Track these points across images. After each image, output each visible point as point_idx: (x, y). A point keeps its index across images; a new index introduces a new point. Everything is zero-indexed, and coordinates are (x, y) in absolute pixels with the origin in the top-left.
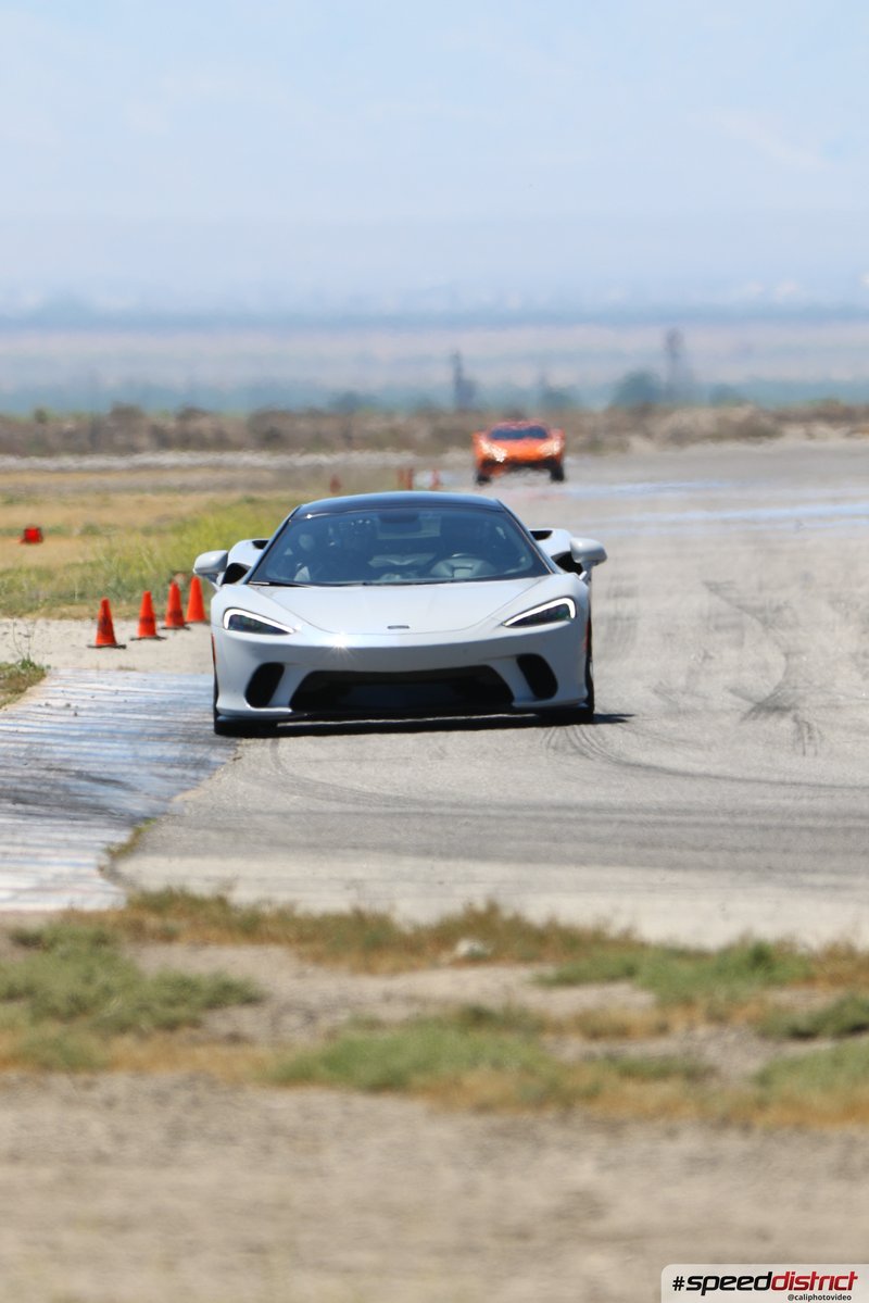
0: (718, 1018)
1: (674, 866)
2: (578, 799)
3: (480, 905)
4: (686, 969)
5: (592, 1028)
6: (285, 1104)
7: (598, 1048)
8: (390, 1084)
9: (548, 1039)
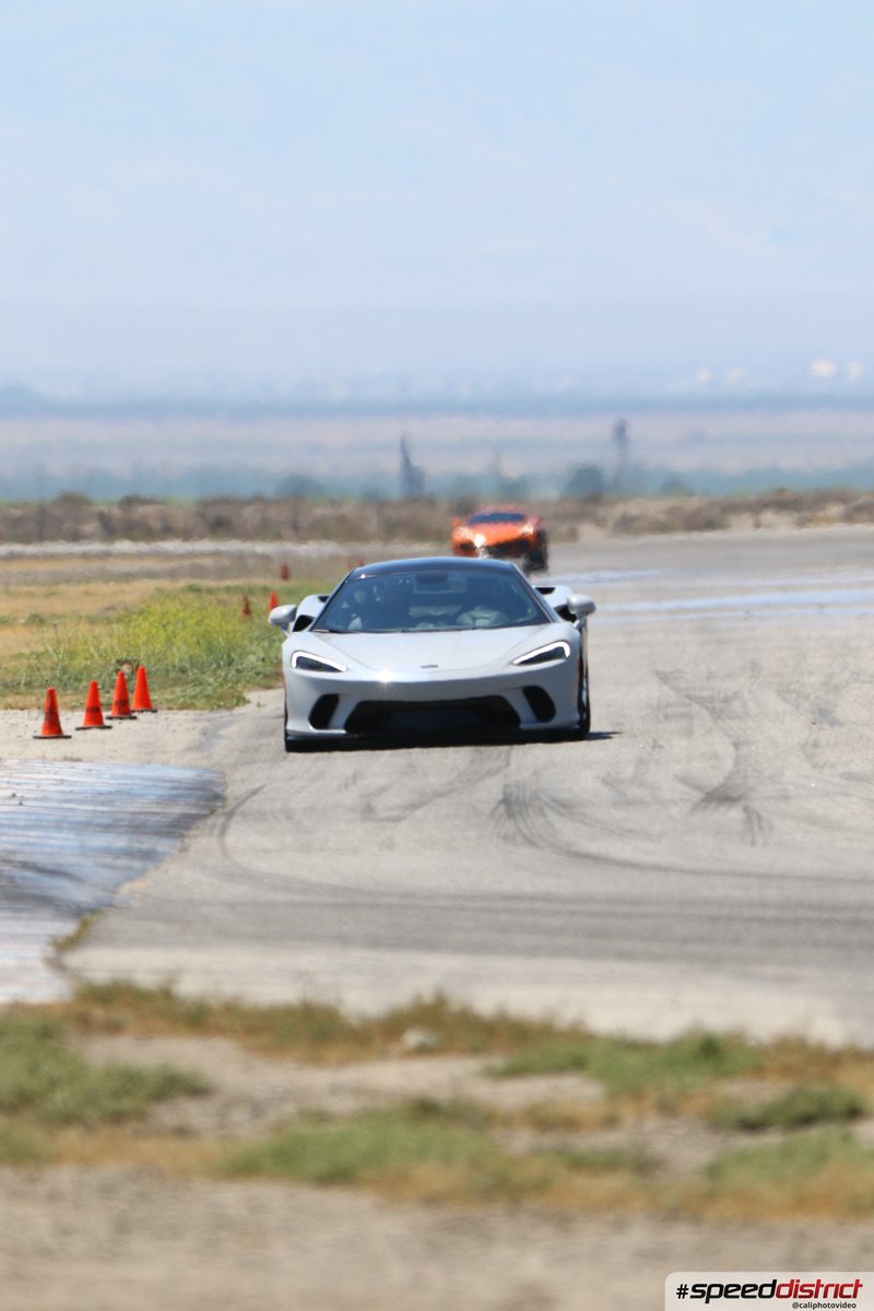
0: (667, 1109)
2: (528, 888)
3: (428, 997)
4: (634, 1061)
5: (541, 1119)
6: (232, 1197)
7: (550, 1140)
8: (338, 1176)
9: (497, 1133)
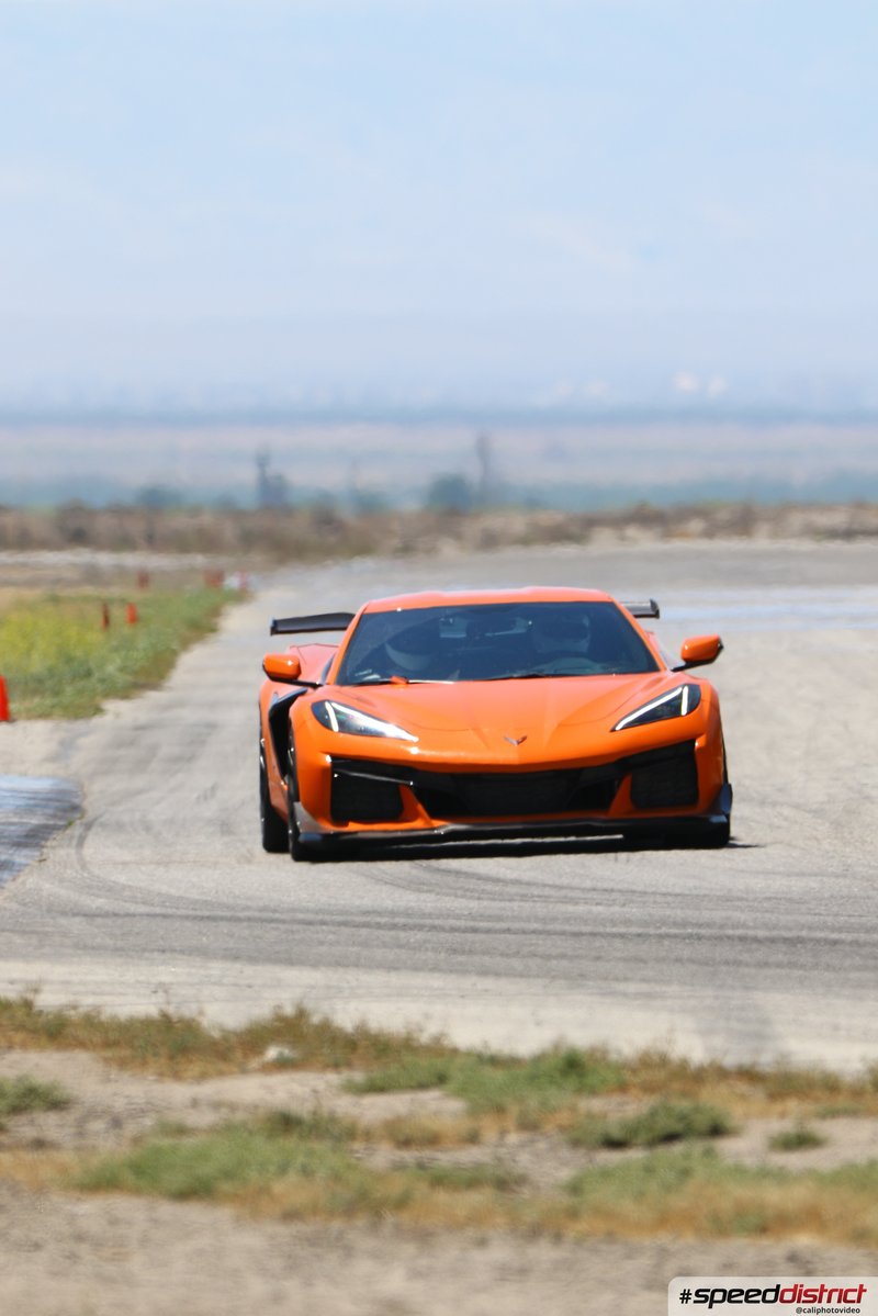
0: (528, 1125)
1: (484, 972)
3: (289, 1011)
4: (498, 1076)
5: (403, 1136)
6: (90, 1210)
7: (409, 1156)
8: (196, 1191)
9: (358, 1145)
